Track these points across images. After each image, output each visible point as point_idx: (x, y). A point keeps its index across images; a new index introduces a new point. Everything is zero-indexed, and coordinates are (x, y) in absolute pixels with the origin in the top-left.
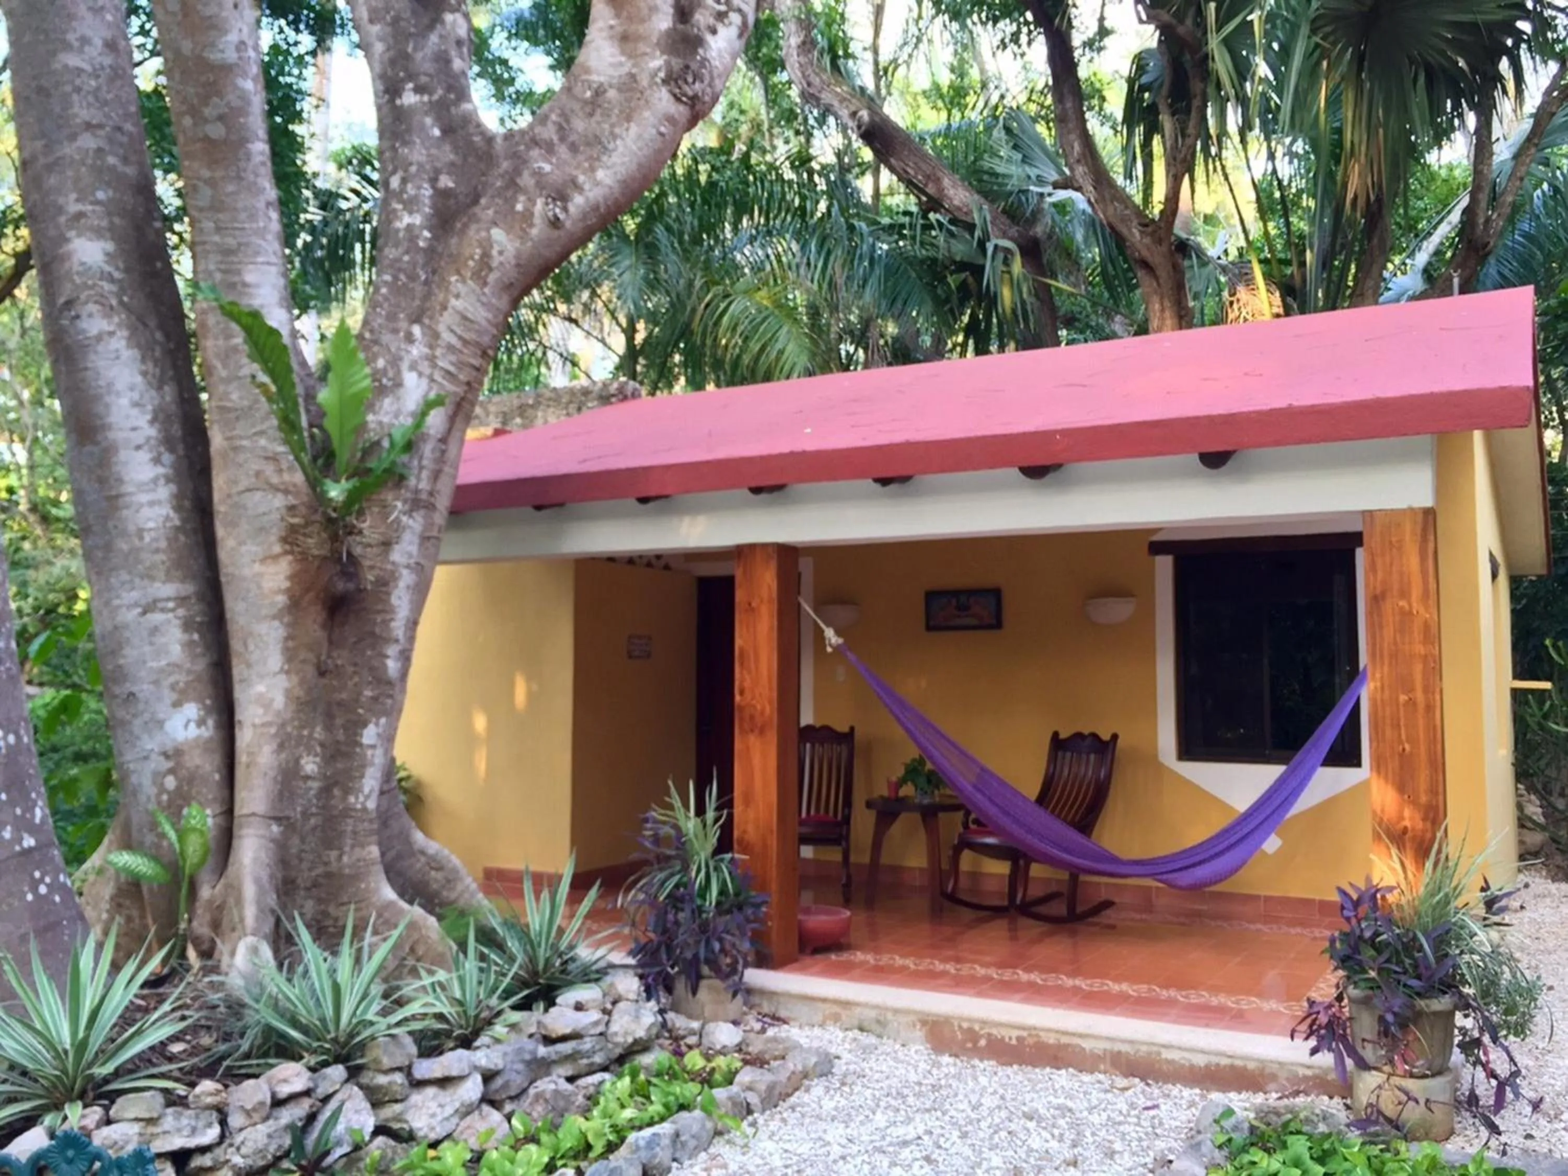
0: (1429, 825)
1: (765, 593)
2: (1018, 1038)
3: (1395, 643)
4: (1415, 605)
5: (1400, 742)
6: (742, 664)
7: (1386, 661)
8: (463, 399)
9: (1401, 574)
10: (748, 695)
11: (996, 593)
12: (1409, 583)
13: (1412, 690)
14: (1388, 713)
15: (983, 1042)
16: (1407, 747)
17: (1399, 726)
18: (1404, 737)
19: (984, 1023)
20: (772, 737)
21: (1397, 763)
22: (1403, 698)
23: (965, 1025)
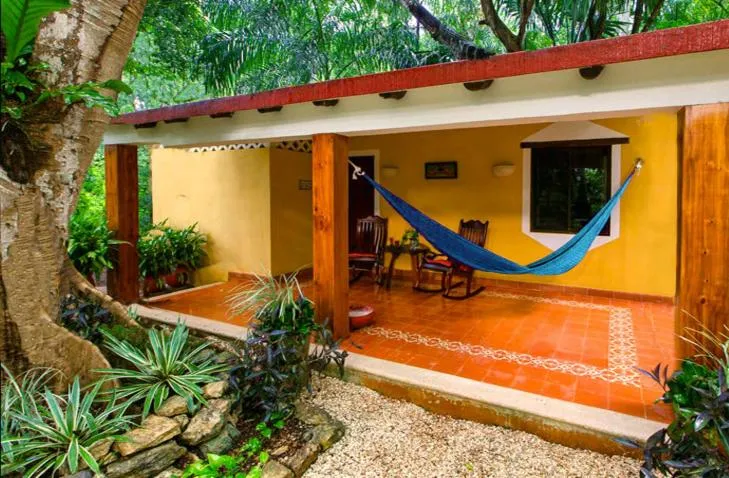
0: (720, 299)
1: (327, 159)
2: (458, 402)
3: (703, 188)
4: (719, 163)
5: (703, 247)
6: (316, 196)
7: (696, 198)
8: (109, 36)
9: (711, 144)
10: (319, 211)
11: (455, 164)
12: (716, 151)
13: (713, 216)
14: (695, 230)
15: (438, 402)
16: (707, 251)
17: (703, 238)
18: (705, 244)
19: (438, 392)
20: (331, 232)
21: (700, 261)
22: (706, 221)
23: (428, 391)
